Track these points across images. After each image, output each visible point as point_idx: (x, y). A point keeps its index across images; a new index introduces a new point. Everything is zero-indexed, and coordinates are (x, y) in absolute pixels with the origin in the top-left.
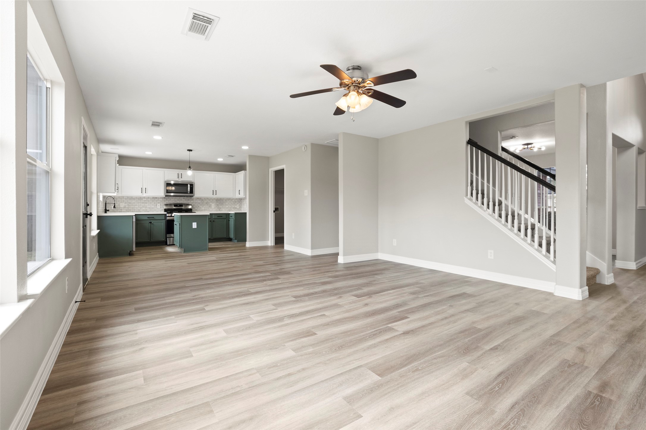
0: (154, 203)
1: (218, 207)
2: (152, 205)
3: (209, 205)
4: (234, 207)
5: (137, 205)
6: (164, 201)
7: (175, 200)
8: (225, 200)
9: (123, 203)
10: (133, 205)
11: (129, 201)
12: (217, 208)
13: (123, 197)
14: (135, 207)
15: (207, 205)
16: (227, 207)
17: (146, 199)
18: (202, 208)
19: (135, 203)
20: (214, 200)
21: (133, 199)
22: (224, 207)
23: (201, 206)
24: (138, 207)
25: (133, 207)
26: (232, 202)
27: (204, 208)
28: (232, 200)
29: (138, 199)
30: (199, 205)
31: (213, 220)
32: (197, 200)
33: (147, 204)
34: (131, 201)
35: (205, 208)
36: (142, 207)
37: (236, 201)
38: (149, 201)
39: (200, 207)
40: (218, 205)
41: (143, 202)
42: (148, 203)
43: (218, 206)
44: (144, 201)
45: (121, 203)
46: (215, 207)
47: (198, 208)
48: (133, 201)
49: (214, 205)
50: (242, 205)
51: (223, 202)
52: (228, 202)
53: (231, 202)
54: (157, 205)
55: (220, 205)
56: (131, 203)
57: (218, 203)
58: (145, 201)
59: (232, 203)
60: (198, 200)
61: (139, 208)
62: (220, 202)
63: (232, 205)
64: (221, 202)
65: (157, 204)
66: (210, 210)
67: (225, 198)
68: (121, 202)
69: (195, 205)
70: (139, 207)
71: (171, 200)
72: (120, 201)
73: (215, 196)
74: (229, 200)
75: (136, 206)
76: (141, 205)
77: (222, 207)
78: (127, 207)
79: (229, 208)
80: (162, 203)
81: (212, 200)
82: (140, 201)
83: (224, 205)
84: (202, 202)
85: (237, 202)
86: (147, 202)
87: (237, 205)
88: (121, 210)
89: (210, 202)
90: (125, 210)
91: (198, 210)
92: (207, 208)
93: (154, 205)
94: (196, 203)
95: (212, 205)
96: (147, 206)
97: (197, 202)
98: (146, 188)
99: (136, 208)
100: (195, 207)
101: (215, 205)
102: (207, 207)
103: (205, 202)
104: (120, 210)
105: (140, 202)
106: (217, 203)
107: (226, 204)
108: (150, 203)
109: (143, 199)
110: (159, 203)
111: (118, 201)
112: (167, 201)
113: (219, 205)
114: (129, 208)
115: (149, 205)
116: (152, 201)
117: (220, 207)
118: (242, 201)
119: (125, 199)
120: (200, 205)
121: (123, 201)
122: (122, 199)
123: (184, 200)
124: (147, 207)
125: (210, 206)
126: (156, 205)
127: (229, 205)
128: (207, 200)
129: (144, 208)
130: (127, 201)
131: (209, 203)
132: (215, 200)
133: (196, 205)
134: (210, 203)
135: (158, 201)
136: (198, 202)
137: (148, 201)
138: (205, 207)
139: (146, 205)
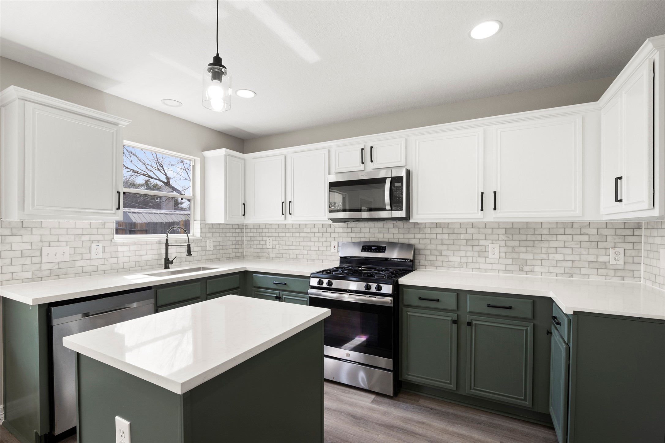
0: (324, 239)
1: (515, 255)
2: (320, 244)
3: (477, 248)
4: (592, 258)
5: (294, 243)
6: (345, 235)
7: (372, 231)
8: (546, 231)
9: (271, 239)
10: (288, 243)
11: (281, 235)
12: (510, 261)
13: (272, 225)
14: (291, 247)
15: (470, 248)
16: (559, 257)
17: (309, 230)
18: (451, 259)
19: (291, 239)
20: (495, 231)
21: (287, 230)
22: (544, 256)
23: (450, 253)
24: (294, 248)
25: (287, 247)
26: (586, 238)
27: (457, 259)
28: (584, 231)
29: (294, 230)
30: (440, 247)
31: (469, 318)
32: (435, 231)
33: (310, 241)
34: (283, 234)
35: (464, 260)
36: (301, 248)
37: (605, 232)
38: (317, 235)
39: (444, 253)
40: (513, 247)
41: (304, 237)
42: (313, 239)
43: (513, 252)
44: (305, 235)
45: (268, 239)
46: (503, 255)
47: (440, 258)
48: (288, 235)
49: (497, 251)
50: (643, 253)
51: (539, 238)
52: (560, 238)
53: (576, 238)
54: (331, 246)
55: (524, 249)
56: (284, 239)
57: (516, 243)
58: (308, 235)
59: (584, 244)
60: (439, 230)
61: (297, 252)
62: (524, 237)
63: (584, 252)
64: (530, 237)
65: (331, 242)
66: (482, 266)
67: (549, 223)
68: (269, 237)
69: (429, 247)
70: (297, 248)
71: (363, 230)
72: (267, 235)
73: (490, 216)
74: (568, 231)
75: (292, 245)
76: (302, 244)
77: (530, 256)
78: (277, 247)
79: (569, 264)
80: (341, 240)
81: (489, 231)
82: (298, 235)
83: (544, 250)
84: (452, 236)
85: (609, 239)
86: (311, 237)
87: (611, 252)
88: (268, 253)
89: (483, 237)
90: (274, 255)
91: (440, 264)
92: (470, 260)
93: (325, 244)
94: (433, 242)
95: (490, 249)
96: (310, 246)
97: (434, 236)
98: (292, 201)
99: (291, 252)
100: (428, 252)
101: (504, 249)
102: (469, 254)
103: (462, 236)
104: (267, 255)
105: (300, 237)
106: (509, 243)
107: (552, 244)
108: (316, 239)
109: (305, 230)
110: (335, 241)
111: (264, 234)
112: (353, 235)
113: (517, 250)
114: (281, 251)
115: (316, 244)
116: (320, 235)
117: (522, 256)
118: (643, 232)
119: (273, 230)
120: (445, 247)
121: (270, 235)
122: (271, 230)
123: (396, 231)
124: (312, 248)
125: (483, 253)
126: (329, 243)
127: (569, 251)
128: (470, 231)
129: (306, 252)
130: (276, 235)
131: (476, 243)
132: (503, 231)
133: (433, 247)
134: (482, 243)
135: (333, 235)
136: (439, 236)
137: (313, 235)
138: (463, 254)
139: (309, 244)
